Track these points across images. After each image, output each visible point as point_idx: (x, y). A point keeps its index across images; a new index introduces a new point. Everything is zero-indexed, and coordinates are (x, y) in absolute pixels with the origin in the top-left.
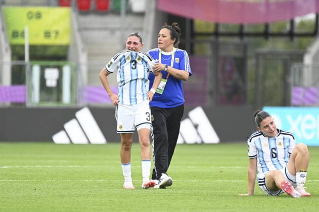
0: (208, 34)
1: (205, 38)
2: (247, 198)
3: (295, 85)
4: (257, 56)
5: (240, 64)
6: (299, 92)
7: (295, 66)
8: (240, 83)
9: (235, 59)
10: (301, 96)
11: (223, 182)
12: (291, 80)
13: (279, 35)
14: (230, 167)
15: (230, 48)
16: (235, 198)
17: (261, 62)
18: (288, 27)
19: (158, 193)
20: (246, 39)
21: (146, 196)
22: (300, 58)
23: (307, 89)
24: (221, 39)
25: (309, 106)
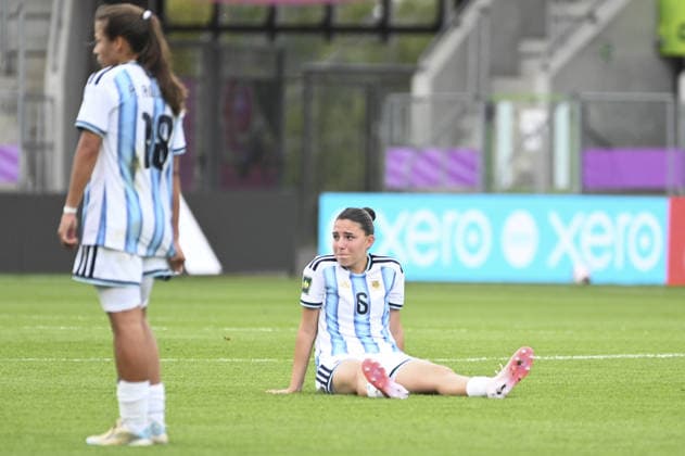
0: (195, 28)
1: (190, 37)
2: (286, 399)
3: (393, 144)
4: (308, 77)
5: (269, 95)
6: (400, 160)
7: (394, 100)
8: (268, 138)
9: (258, 83)
10: (405, 169)
11: (232, 363)
12: (383, 131)
13: (356, 30)
14: (247, 330)
15: (246, 58)
16: (260, 398)
17: (316, 90)
18: (377, 13)
19: (85, 387)
20: (282, 40)
21: (57, 394)
22: (403, 82)
23: (420, 153)
24: (225, 39)
25: (425, 191)
